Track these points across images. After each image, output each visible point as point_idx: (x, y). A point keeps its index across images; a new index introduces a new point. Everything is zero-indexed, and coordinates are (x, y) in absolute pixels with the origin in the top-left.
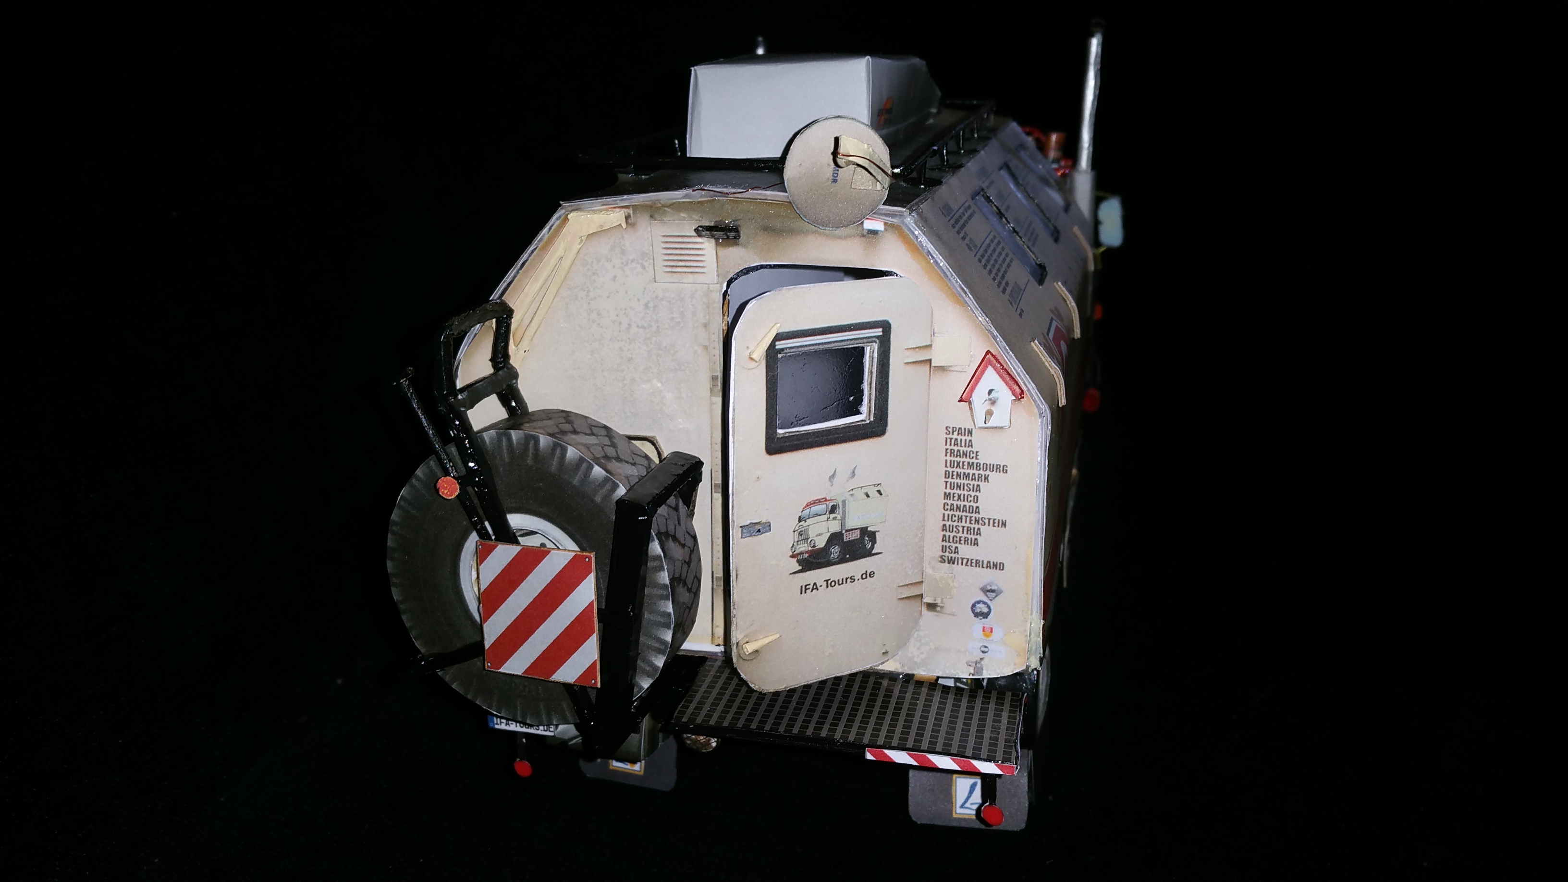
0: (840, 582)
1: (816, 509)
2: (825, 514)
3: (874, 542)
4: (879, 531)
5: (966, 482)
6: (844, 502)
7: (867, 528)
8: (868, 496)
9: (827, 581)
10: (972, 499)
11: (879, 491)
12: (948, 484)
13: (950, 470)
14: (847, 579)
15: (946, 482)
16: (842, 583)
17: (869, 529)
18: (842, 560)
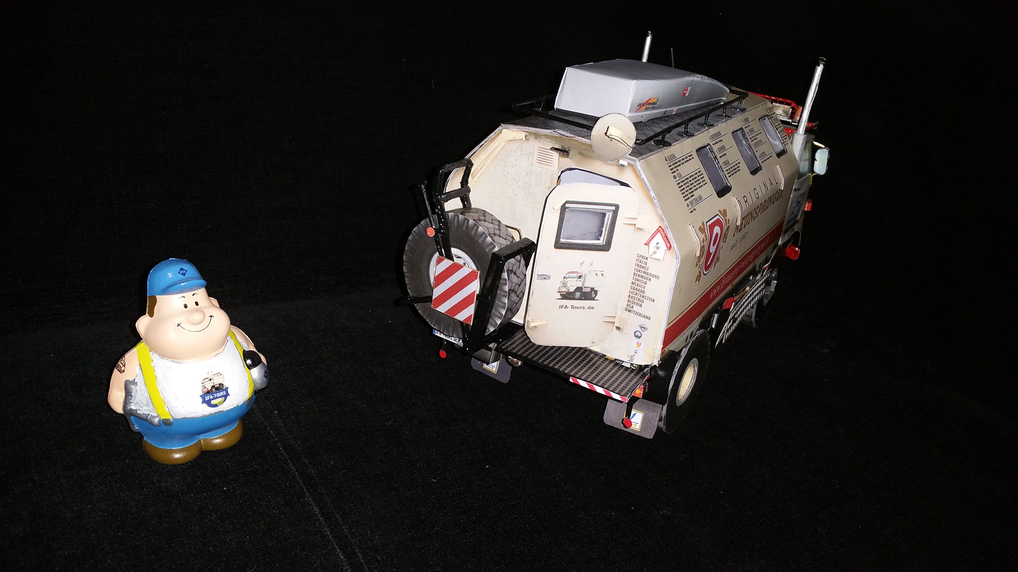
0: (578, 308)
1: (572, 275)
2: (576, 278)
3: (596, 295)
4: (599, 291)
5: (642, 279)
6: (585, 275)
7: (594, 288)
8: (597, 275)
9: (572, 306)
10: (643, 287)
11: (602, 274)
12: (634, 278)
13: (636, 272)
14: (581, 307)
15: (634, 277)
16: (579, 308)
17: (595, 289)
18: (580, 299)
